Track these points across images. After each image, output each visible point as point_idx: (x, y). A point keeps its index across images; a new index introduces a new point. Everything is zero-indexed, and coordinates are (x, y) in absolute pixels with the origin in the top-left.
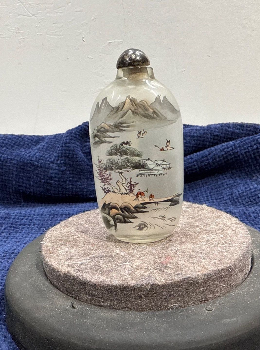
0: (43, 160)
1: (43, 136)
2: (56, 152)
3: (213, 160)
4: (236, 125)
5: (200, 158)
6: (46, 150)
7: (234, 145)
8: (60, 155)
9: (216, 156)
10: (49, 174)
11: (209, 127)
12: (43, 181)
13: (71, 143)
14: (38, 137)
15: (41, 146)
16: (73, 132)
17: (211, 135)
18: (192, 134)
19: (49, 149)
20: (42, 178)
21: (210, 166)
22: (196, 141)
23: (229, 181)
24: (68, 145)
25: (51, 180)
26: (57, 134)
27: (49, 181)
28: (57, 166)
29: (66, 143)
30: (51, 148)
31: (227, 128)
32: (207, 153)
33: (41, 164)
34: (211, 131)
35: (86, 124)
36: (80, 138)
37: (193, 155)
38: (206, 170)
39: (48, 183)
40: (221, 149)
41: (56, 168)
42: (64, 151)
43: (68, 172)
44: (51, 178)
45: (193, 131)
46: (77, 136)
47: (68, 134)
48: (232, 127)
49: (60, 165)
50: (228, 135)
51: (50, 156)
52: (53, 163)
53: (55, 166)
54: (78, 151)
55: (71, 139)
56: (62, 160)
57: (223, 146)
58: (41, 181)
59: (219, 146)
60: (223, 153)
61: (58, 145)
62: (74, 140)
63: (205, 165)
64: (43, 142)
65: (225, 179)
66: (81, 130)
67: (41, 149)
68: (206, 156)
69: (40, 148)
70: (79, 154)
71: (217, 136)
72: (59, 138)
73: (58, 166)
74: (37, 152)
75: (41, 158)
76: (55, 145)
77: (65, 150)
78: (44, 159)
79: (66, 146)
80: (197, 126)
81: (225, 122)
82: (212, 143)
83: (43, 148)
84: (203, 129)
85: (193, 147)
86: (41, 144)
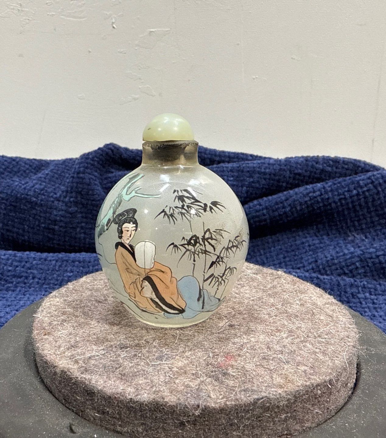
0: (44, 195)
1: (47, 160)
2: (64, 185)
3: (292, 208)
4: (327, 160)
5: (273, 204)
6: (50, 180)
7: (324, 188)
8: (69, 189)
9: (296, 203)
10: (52, 216)
11: (288, 161)
12: (43, 225)
13: (87, 173)
14: (40, 161)
15: (43, 174)
16: (90, 156)
17: (291, 173)
18: (263, 170)
19: (54, 179)
20: (42, 221)
21: (287, 216)
22: (267, 180)
23: (313, 240)
24: (81, 175)
25: (55, 225)
26: (67, 159)
27: (51, 226)
28: (64, 204)
29: (78, 173)
30: (57, 178)
31: (314, 164)
32: (283, 198)
33: (42, 200)
34: (291, 166)
35: (109, 146)
36: (99, 166)
37: (263, 200)
38: (281, 222)
39: (49, 229)
40: (305, 192)
41: (63, 207)
42: (75, 185)
43: (79, 215)
44: (55, 222)
45: (265, 165)
46: (96, 163)
47: (83, 160)
48: (321, 163)
49: (69, 204)
50: (315, 173)
51: (55, 189)
52: (59, 201)
53: (60, 205)
54: (95, 184)
55: (87, 168)
56: (72, 197)
57: (307, 189)
58: (41, 225)
59: (302, 189)
60: (307, 199)
61: (67, 175)
62: (91, 169)
63: (280, 215)
64: (47, 170)
65: (306, 237)
66: (102, 155)
67: (43, 179)
68: (281, 203)
69: (41, 177)
70: (96, 189)
71: (299, 174)
72: (70, 165)
73: (66, 205)
74: (37, 183)
75: (42, 192)
76: (63, 174)
77: (77, 183)
78: (46, 194)
79: (78, 178)
80: (270, 158)
81: (312, 155)
82: (291, 184)
83: (45, 178)
84: (279, 163)
85: (263, 188)
86: (43, 172)
